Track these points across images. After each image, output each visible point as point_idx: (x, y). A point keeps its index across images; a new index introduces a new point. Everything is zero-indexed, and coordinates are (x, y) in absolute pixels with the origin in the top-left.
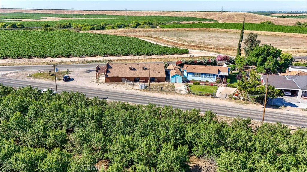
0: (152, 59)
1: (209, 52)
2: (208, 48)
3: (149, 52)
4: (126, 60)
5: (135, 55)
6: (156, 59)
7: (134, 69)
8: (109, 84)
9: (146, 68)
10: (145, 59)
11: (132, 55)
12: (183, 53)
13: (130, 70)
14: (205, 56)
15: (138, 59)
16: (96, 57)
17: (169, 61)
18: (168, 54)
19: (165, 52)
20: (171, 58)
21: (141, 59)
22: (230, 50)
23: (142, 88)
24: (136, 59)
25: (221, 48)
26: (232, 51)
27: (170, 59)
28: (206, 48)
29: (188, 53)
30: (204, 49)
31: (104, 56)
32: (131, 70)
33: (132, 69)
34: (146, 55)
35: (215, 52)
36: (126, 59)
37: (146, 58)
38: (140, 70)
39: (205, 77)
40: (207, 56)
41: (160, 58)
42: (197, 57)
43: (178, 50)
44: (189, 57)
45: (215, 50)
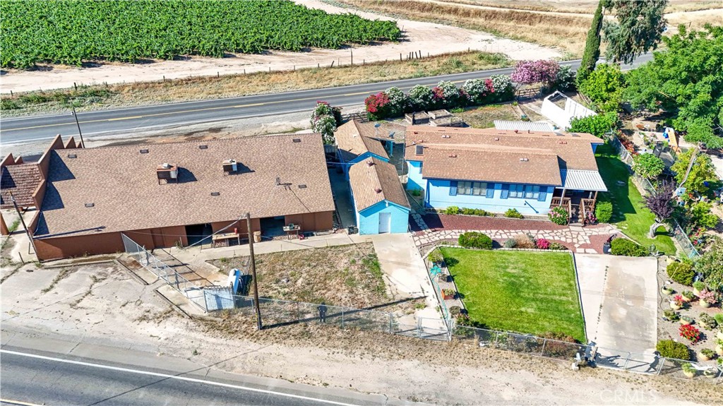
0: (271, 73)
1: (465, 30)
2: (456, 11)
3: (261, 41)
4: (167, 83)
5: (207, 54)
6: (286, 72)
7: (184, 176)
8: (57, 272)
9: (239, 165)
10: (245, 75)
11: (194, 54)
12: (383, 40)
13: (164, 181)
14: (460, 54)
15: (218, 78)
16: (50, 69)
17: (335, 82)
18: (329, 46)
19: (317, 39)
20: (340, 67)
21: (230, 77)
22: (530, 19)
23: (219, 304)
24: (211, 79)
25: (500, 13)
26: (538, 26)
27: (341, 72)
28: (449, 12)
29: (399, 37)
30: (447, 16)
31: (84, 65)
32: (170, 180)
33: (174, 175)
34: (248, 53)
35: (485, 29)
36: (170, 81)
37: (249, 70)
38: (215, 178)
39: (502, 197)
40: (465, 53)
41: (302, 70)
42: (433, 57)
43: (361, 28)
44: (404, 57)
45: (481, 21)
